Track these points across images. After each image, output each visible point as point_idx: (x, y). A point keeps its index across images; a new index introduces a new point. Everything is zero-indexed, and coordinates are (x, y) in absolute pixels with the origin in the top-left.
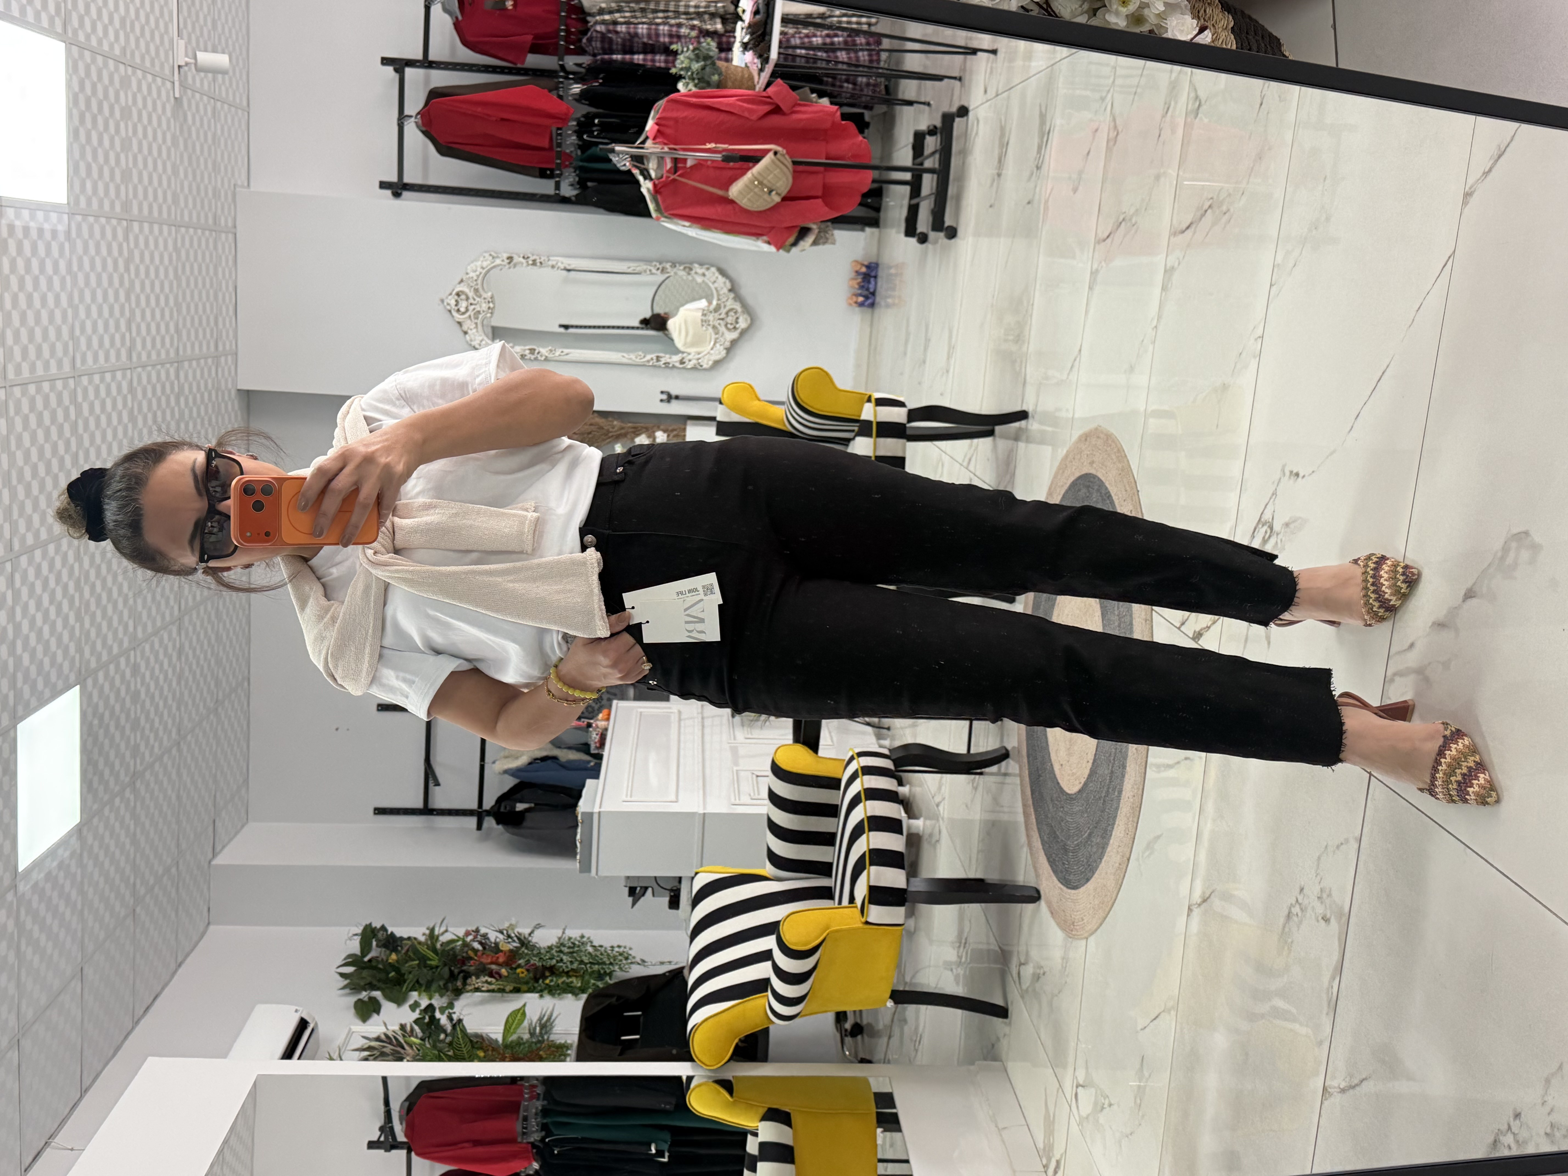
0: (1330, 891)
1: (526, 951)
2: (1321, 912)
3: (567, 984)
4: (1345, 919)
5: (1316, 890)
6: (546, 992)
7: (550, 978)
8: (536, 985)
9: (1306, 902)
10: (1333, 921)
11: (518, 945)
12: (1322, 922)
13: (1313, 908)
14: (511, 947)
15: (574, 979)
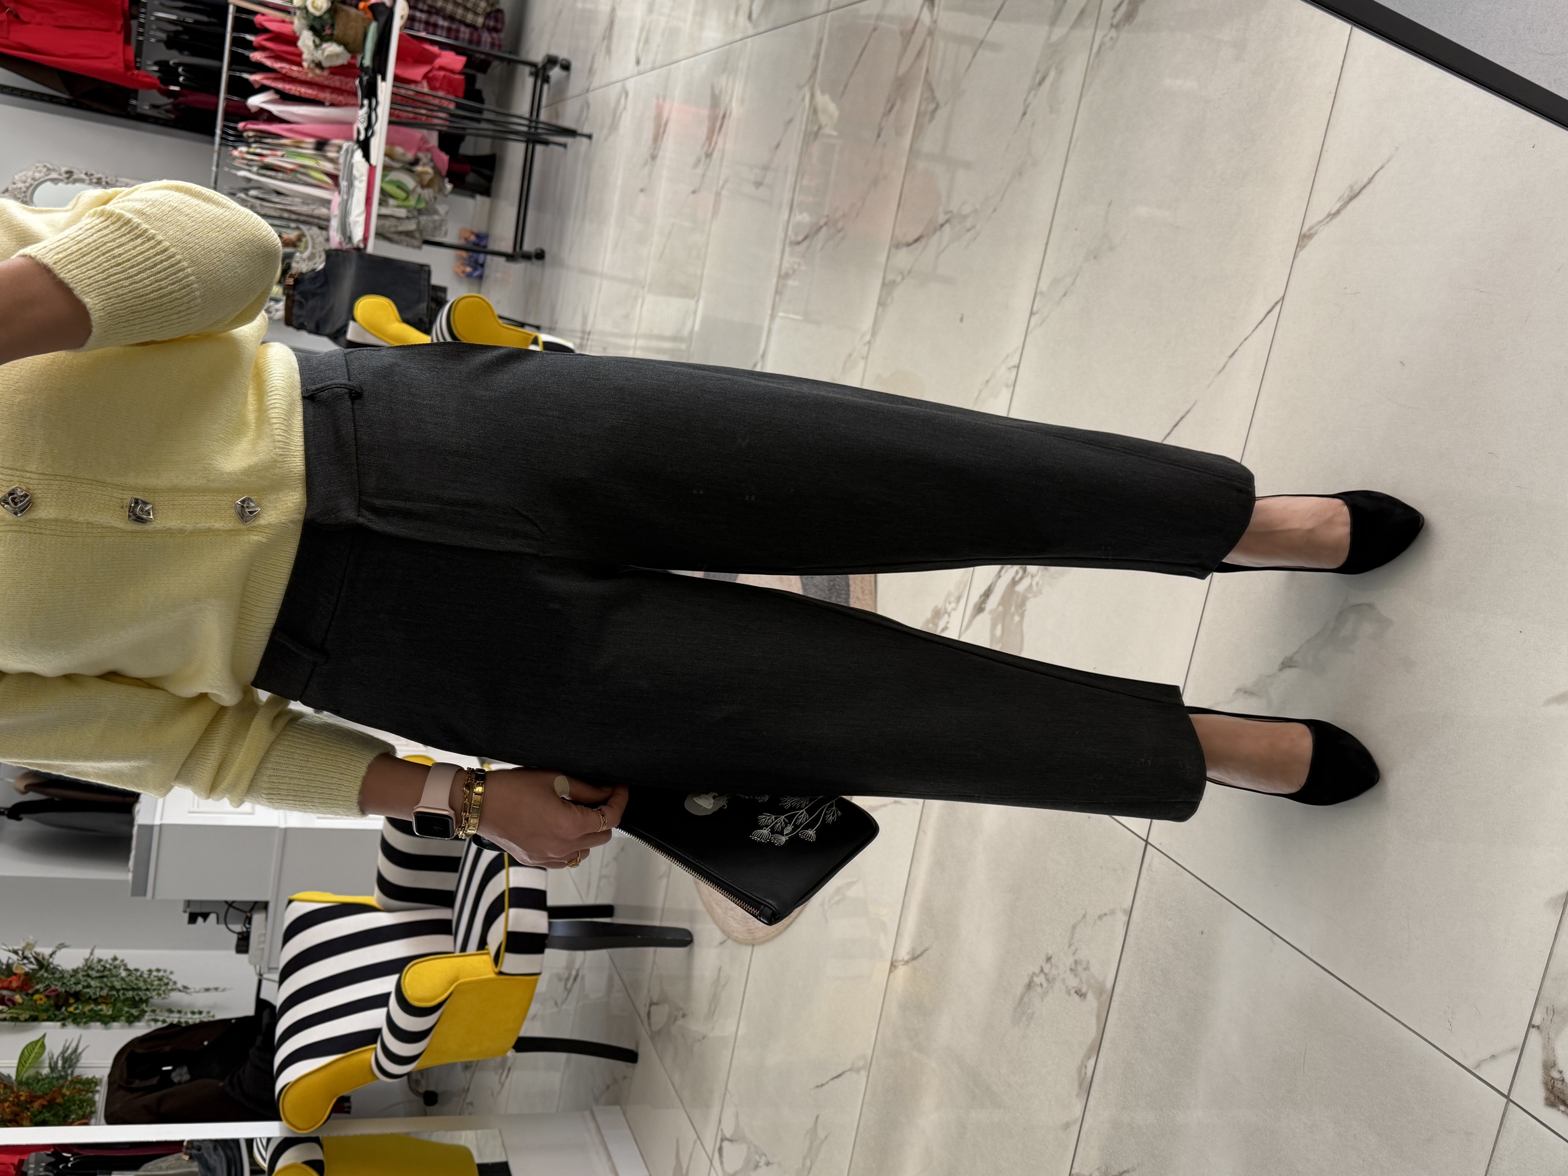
0: (1088, 963)
1: (46, 975)
2: (1075, 985)
3: (95, 1011)
4: (1106, 997)
5: (1069, 961)
6: (70, 1020)
7: (75, 1006)
8: (57, 1013)
9: (1054, 972)
10: (1090, 996)
11: (35, 967)
12: (1076, 997)
13: (1064, 980)
14: (27, 969)
15: (104, 1007)
